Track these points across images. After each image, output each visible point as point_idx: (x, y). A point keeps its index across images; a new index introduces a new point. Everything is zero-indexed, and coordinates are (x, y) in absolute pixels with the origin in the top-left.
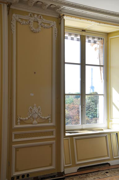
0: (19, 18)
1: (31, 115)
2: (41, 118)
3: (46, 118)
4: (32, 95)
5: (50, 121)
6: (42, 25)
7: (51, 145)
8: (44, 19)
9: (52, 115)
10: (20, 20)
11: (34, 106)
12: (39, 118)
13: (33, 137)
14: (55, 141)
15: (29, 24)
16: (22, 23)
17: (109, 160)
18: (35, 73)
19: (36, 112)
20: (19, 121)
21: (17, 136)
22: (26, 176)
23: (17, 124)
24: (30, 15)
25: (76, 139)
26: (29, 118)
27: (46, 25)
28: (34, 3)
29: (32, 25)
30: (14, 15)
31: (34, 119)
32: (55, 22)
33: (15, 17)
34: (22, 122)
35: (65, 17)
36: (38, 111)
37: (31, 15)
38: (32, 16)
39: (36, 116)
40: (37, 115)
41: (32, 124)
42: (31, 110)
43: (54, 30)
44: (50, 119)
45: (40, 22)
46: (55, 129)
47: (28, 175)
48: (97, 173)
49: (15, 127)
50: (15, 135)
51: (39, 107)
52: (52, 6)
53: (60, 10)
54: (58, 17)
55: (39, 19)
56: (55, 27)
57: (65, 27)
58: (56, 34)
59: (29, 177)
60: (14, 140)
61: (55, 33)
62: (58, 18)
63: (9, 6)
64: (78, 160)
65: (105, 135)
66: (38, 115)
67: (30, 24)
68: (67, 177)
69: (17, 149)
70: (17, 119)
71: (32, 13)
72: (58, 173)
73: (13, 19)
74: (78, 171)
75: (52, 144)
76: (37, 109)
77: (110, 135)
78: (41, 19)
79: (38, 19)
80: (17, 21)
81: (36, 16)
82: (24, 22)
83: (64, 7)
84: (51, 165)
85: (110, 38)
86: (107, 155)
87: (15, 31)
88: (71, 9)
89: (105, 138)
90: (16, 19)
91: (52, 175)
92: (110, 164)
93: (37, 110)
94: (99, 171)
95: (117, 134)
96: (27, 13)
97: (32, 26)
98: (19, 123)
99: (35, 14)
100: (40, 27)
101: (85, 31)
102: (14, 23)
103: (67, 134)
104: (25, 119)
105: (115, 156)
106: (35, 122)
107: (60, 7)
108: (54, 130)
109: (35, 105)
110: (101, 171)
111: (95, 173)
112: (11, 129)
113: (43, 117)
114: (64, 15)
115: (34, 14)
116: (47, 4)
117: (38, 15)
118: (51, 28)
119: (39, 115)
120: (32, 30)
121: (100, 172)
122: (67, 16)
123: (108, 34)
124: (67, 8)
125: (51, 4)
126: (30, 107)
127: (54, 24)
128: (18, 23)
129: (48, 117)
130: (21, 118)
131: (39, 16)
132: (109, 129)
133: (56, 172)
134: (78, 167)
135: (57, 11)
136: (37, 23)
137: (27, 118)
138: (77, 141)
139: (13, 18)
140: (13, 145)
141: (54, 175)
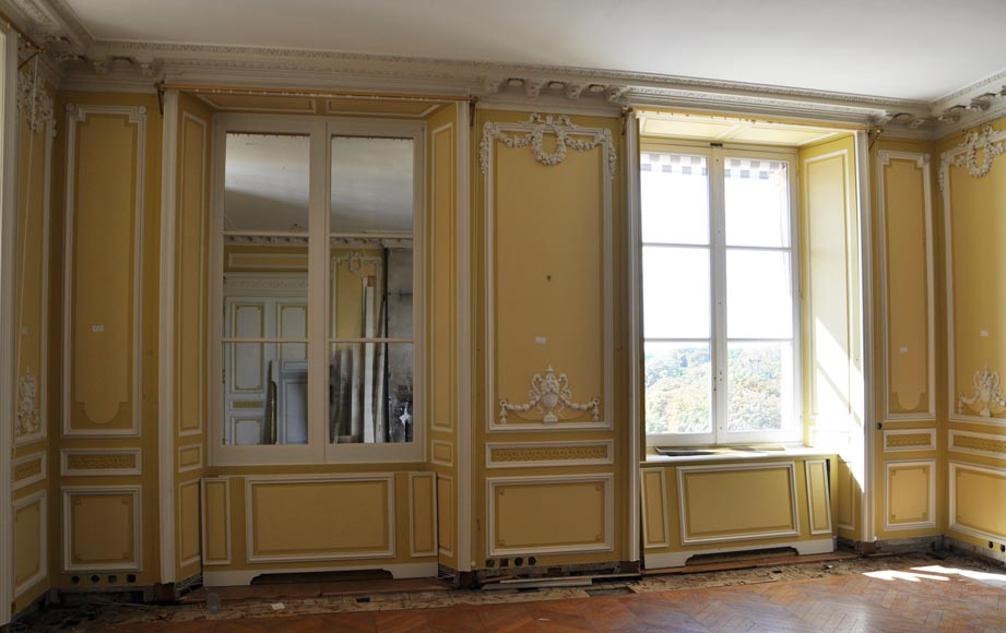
0: (503, 132)
1: (538, 398)
2: (569, 407)
3: (584, 406)
4: (541, 340)
5: (596, 417)
6: (569, 142)
7: (600, 484)
8: (574, 126)
9: (601, 399)
10: (503, 136)
11: (547, 373)
12: (563, 408)
13: (544, 458)
14: (612, 474)
15: (530, 142)
16: (510, 144)
17: (794, 538)
18: (549, 278)
19: (552, 390)
20: (503, 412)
21: (498, 454)
22: (526, 561)
23: (497, 420)
24: (532, 119)
25: (686, 474)
26: (532, 407)
27: (580, 142)
28: (538, 87)
29: (539, 145)
30: (488, 125)
31: (547, 409)
32: (608, 131)
33: (491, 129)
34: (513, 416)
35: (640, 114)
36: (561, 387)
37: (536, 119)
38: (539, 120)
39: (554, 400)
40: (557, 398)
41: (542, 422)
42: (538, 382)
43: (605, 152)
44: (596, 410)
45: (562, 135)
46: (612, 440)
47: (532, 560)
48: (744, 572)
49: (491, 428)
50: (492, 450)
51: (563, 375)
52: (593, 89)
53: (622, 97)
54: (617, 116)
55: (560, 128)
56: (610, 144)
57: (642, 140)
58: (613, 165)
59: (536, 565)
60: (490, 465)
61: (610, 162)
62: (617, 119)
63: (472, 105)
64: (690, 534)
65: (786, 464)
66: (560, 399)
67: (534, 143)
68: (650, 575)
69: (499, 489)
70: (497, 409)
71: (538, 113)
72: (622, 562)
73: (485, 135)
74: (687, 565)
75: (603, 483)
76: (555, 382)
77: (802, 464)
78: (565, 125)
79: (557, 128)
80: (497, 141)
81: (549, 120)
82: (517, 140)
83: (629, 87)
84: (599, 540)
85: (807, 161)
86: (790, 524)
87: (490, 166)
88: (654, 90)
89: (785, 472)
90: (493, 135)
91: (603, 567)
92: (799, 550)
93: (558, 384)
94: (755, 567)
95: (828, 461)
96: (525, 116)
97: (538, 148)
98: (504, 419)
99: (547, 114)
100: (564, 149)
101: (721, 145)
102: (488, 146)
103: (651, 458)
104: (519, 407)
105: (815, 529)
106: (551, 416)
107: (618, 90)
108: (610, 442)
109: (551, 370)
110: (761, 567)
111: (740, 572)
112: (480, 434)
113: (576, 405)
114: (630, 110)
115: (544, 116)
116: (578, 87)
117: (556, 117)
118: (597, 149)
119: (563, 397)
120: (539, 158)
121: (755, 571)
122: (643, 109)
123: (799, 151)
124: (639, 88)
125: (590, 83)
126: (538, 375)
127: (606, 135)
128: (500, 144)
129: (590, 404)
130: (511, 406)
131: (561, 118)
132: (807, 446)
133: (616, 559)
134: (691, 554)
135: (610, 100)
136: (553, 139)
137: (527, 406)
138: (690, 478)
139: (484, 132)
140: (488, 479)
141: (611, 567)
